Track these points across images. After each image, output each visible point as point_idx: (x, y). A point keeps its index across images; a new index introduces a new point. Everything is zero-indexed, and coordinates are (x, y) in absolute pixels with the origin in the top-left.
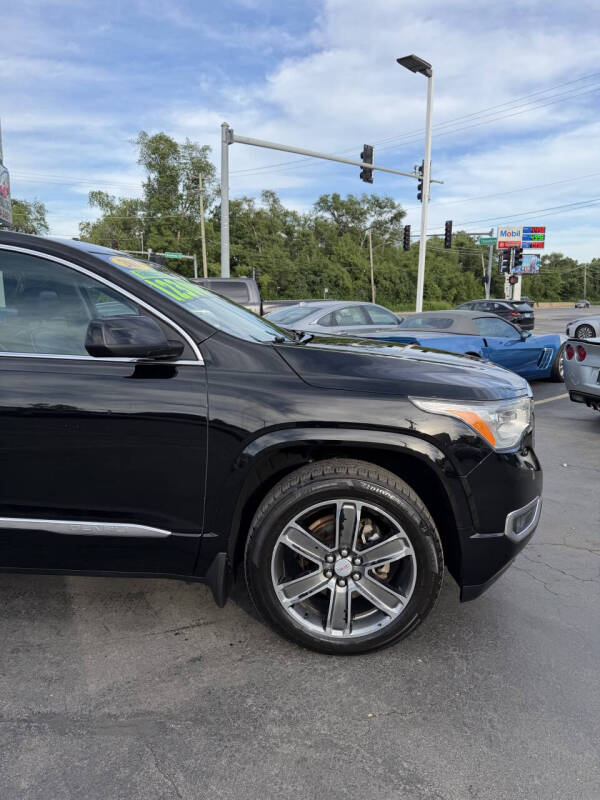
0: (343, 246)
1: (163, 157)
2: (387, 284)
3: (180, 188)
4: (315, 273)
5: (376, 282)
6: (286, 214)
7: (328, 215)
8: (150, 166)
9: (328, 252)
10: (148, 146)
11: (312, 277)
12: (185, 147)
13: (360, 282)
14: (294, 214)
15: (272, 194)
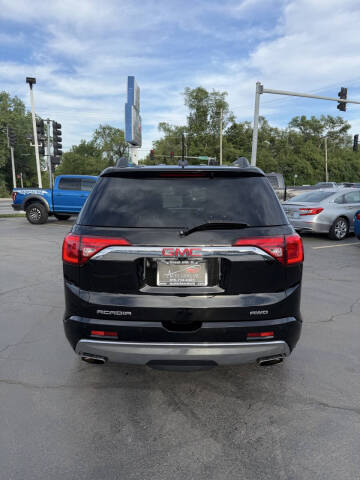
0: (307, 148)
1: (200, 100)
2: (337, 171)
3: (209, 117)
4: (289, 165)
5: (329, 171)
6: (271, 130)
7: (297, 130)
8: (191, 106)
9: (297, 152)
10: (191, 95)
11: (286, 168)
12: (212, 94)
13: (317, 171)
14: (276, 130)
15: (263, 119)
